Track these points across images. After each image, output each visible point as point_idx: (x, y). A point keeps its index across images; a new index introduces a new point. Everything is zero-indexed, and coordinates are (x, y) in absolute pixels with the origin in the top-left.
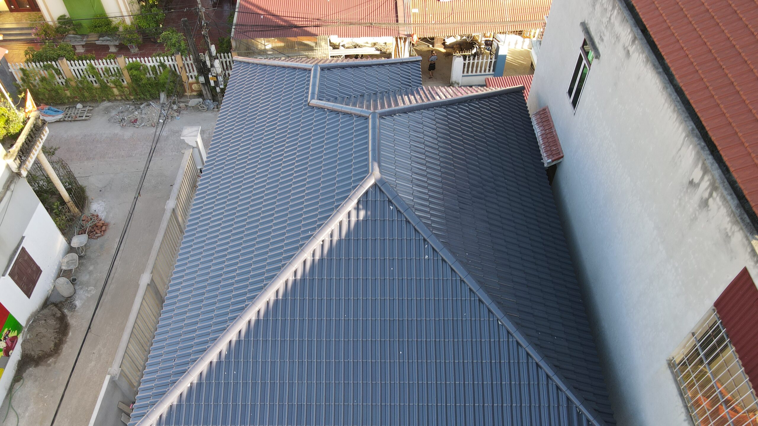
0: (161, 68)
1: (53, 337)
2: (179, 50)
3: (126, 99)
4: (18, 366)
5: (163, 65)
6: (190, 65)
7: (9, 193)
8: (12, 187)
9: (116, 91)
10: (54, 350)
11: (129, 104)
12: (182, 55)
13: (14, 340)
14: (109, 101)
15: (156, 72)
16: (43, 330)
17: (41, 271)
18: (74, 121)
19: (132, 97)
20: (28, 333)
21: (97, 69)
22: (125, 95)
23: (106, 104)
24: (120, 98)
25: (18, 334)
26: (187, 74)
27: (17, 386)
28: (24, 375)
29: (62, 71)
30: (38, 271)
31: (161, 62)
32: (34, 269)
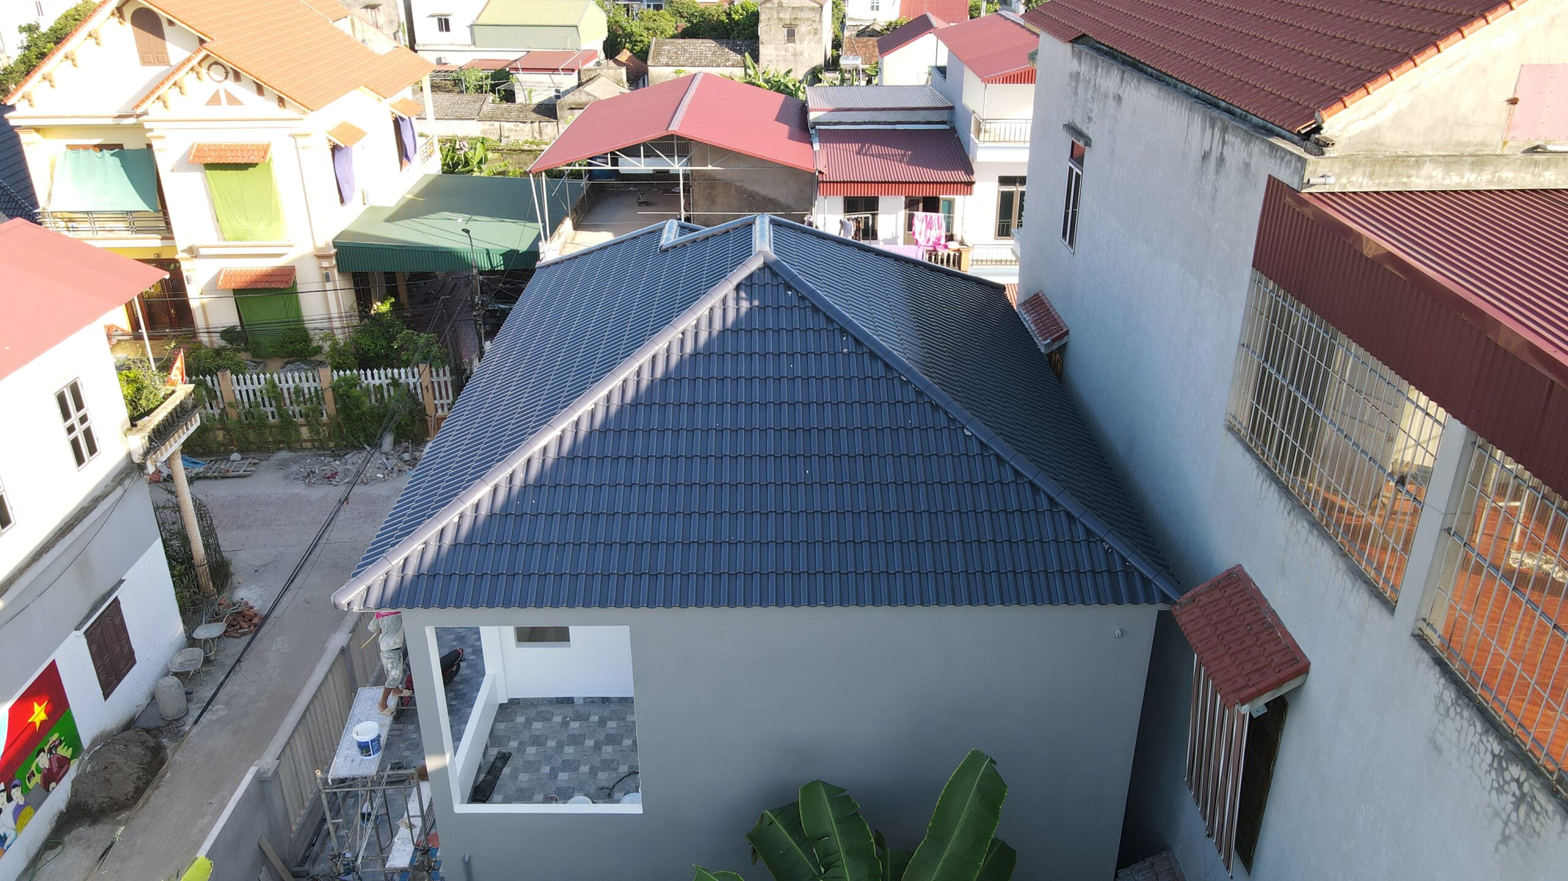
0: (391, 388)
1: (135, 776)
2: (425, 359)
3: (320, 447)
4: (57, 822)
5: (395, 383)
6: (443, 385)
7: (119, 491)
8: (127, 482)
9: (305, 432)
10: (132, 797)
11: (324, 455)
12: (431, 367)
13: (63, 764)
14: (290, 449)
15: (382, 396)
16: (120, 760)
17: (135, 662)
18: (223, 478)
19: (332, 445)
20: (90, 763)
21: (281, 389)
22: (320, 440)
23: (284, 454)
24: (309, 445)
25: (73, 757)
26: (436, 402)
27: (50, 855)
28: (66, 838)
29: (218, 394)
30: (130, 660)
31: (393, 378)
32: (126, 651)
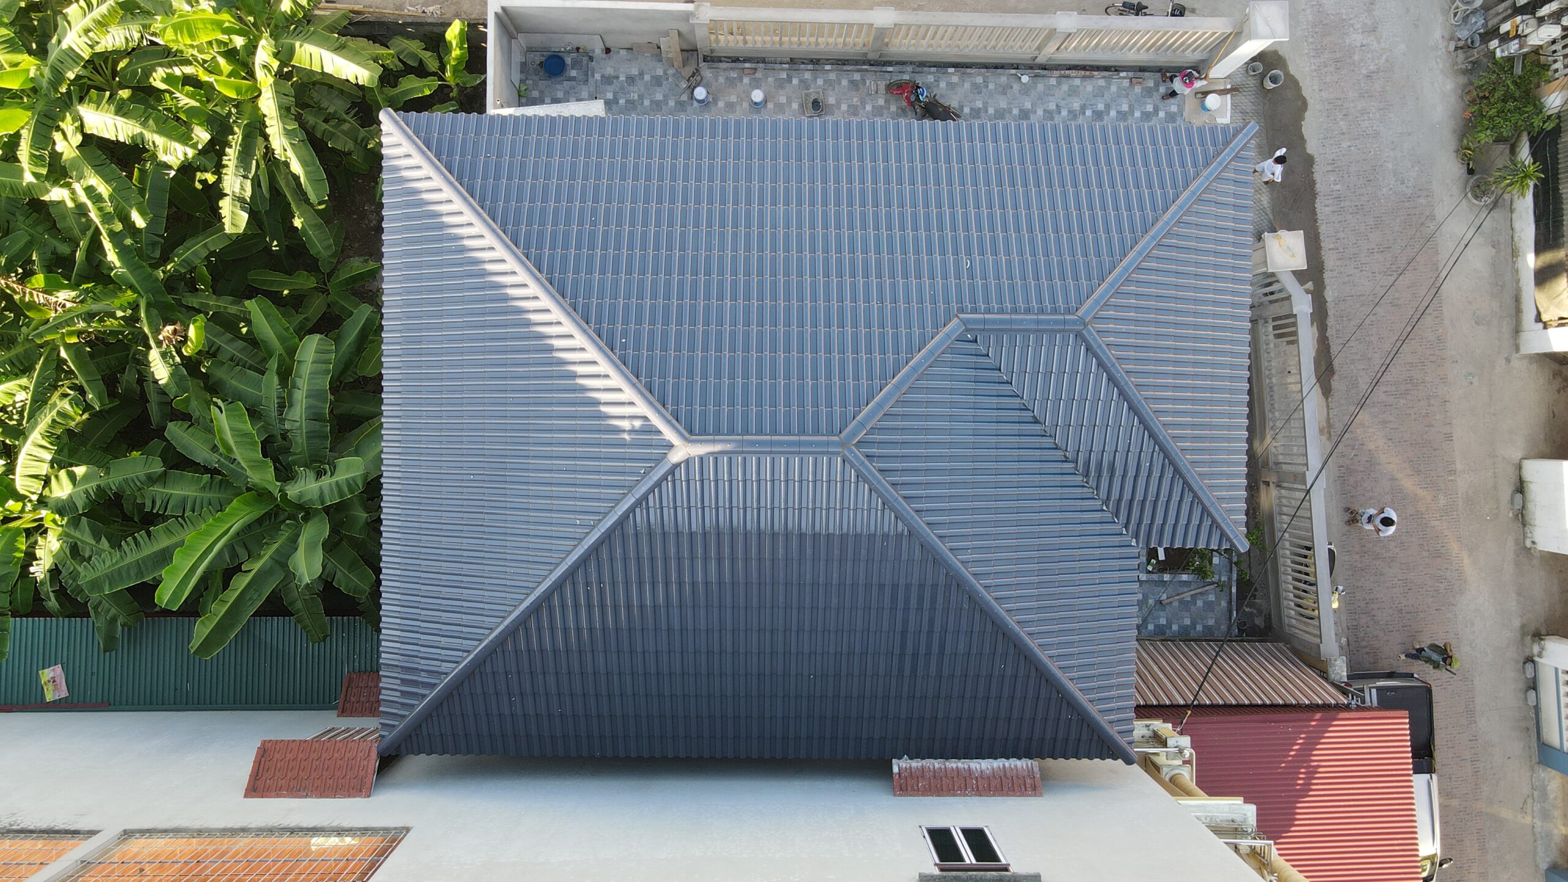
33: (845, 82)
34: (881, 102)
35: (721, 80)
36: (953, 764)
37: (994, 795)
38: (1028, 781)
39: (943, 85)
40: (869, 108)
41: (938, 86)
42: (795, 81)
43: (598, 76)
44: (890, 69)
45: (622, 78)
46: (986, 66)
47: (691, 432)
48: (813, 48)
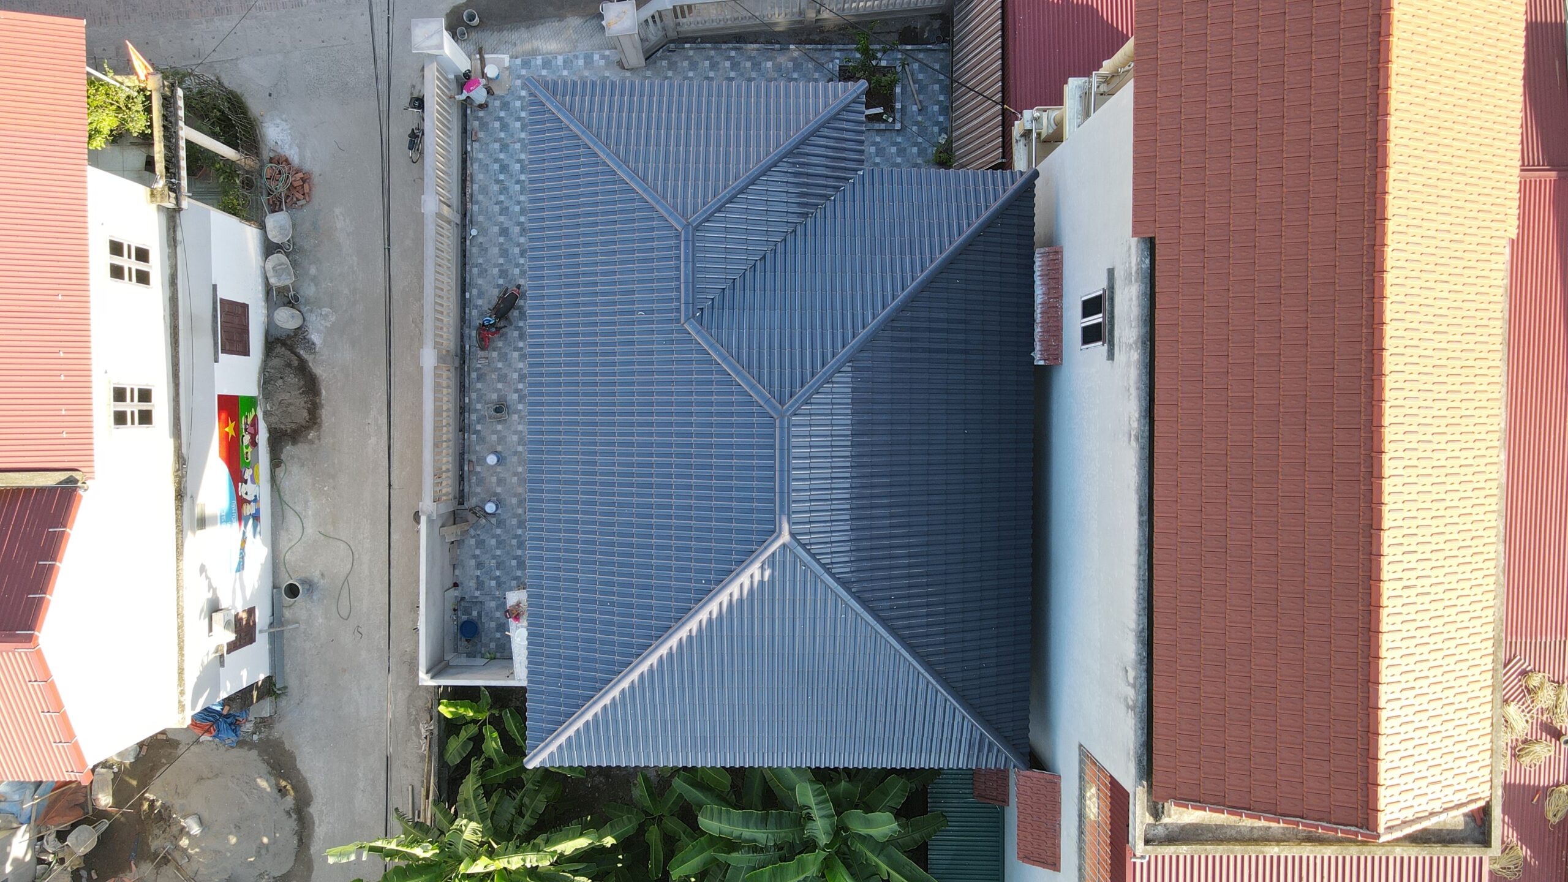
1: (303, 402)
4: (269, 445)
7: (179, 249)
8: (179, 237)
10: (310, 419)
13: (255, 423)
16: (285, 396)
17: (248, 307)
20: (264, 400)
25: (256, 412)
27: (280, 472)
28: (283, 457)
30: (245, 310)
32: (240, 311)
33: (479, 385)
34: (495, 354)
35: (478, 490)
36: (1038, 316)
37: (1062, 285)
38: (1051, 257)
39: (480, 302)
40: (500, 365)
41: (481, 306)
42: (479, 427)
43: (477, 593)
44: (467, 347)
45: (478, 573)
46: (464, 265)
47: (774, 531)
48: (451, 414)
